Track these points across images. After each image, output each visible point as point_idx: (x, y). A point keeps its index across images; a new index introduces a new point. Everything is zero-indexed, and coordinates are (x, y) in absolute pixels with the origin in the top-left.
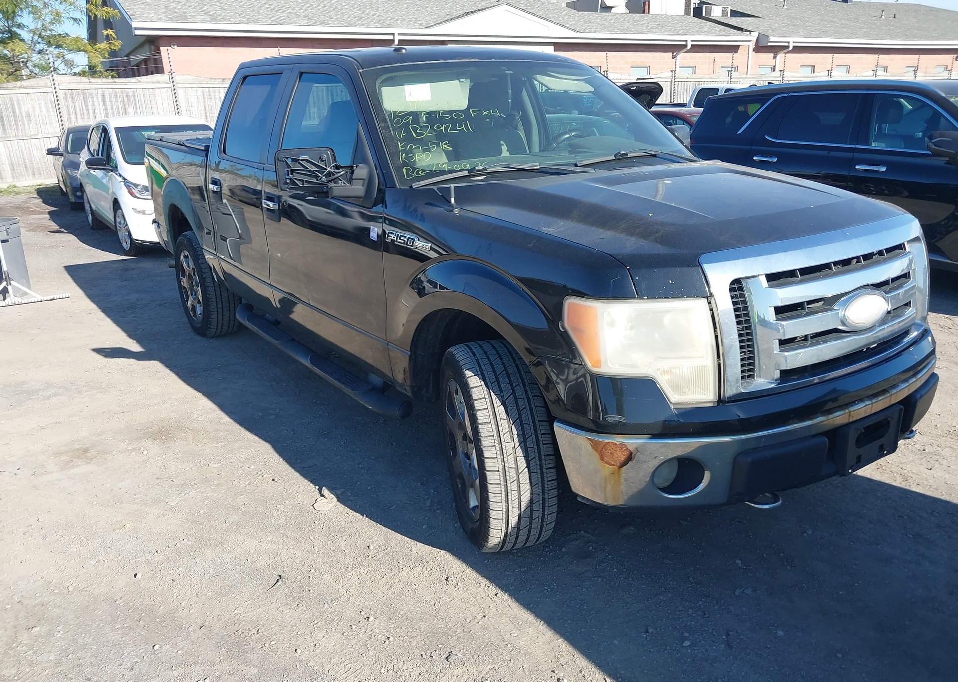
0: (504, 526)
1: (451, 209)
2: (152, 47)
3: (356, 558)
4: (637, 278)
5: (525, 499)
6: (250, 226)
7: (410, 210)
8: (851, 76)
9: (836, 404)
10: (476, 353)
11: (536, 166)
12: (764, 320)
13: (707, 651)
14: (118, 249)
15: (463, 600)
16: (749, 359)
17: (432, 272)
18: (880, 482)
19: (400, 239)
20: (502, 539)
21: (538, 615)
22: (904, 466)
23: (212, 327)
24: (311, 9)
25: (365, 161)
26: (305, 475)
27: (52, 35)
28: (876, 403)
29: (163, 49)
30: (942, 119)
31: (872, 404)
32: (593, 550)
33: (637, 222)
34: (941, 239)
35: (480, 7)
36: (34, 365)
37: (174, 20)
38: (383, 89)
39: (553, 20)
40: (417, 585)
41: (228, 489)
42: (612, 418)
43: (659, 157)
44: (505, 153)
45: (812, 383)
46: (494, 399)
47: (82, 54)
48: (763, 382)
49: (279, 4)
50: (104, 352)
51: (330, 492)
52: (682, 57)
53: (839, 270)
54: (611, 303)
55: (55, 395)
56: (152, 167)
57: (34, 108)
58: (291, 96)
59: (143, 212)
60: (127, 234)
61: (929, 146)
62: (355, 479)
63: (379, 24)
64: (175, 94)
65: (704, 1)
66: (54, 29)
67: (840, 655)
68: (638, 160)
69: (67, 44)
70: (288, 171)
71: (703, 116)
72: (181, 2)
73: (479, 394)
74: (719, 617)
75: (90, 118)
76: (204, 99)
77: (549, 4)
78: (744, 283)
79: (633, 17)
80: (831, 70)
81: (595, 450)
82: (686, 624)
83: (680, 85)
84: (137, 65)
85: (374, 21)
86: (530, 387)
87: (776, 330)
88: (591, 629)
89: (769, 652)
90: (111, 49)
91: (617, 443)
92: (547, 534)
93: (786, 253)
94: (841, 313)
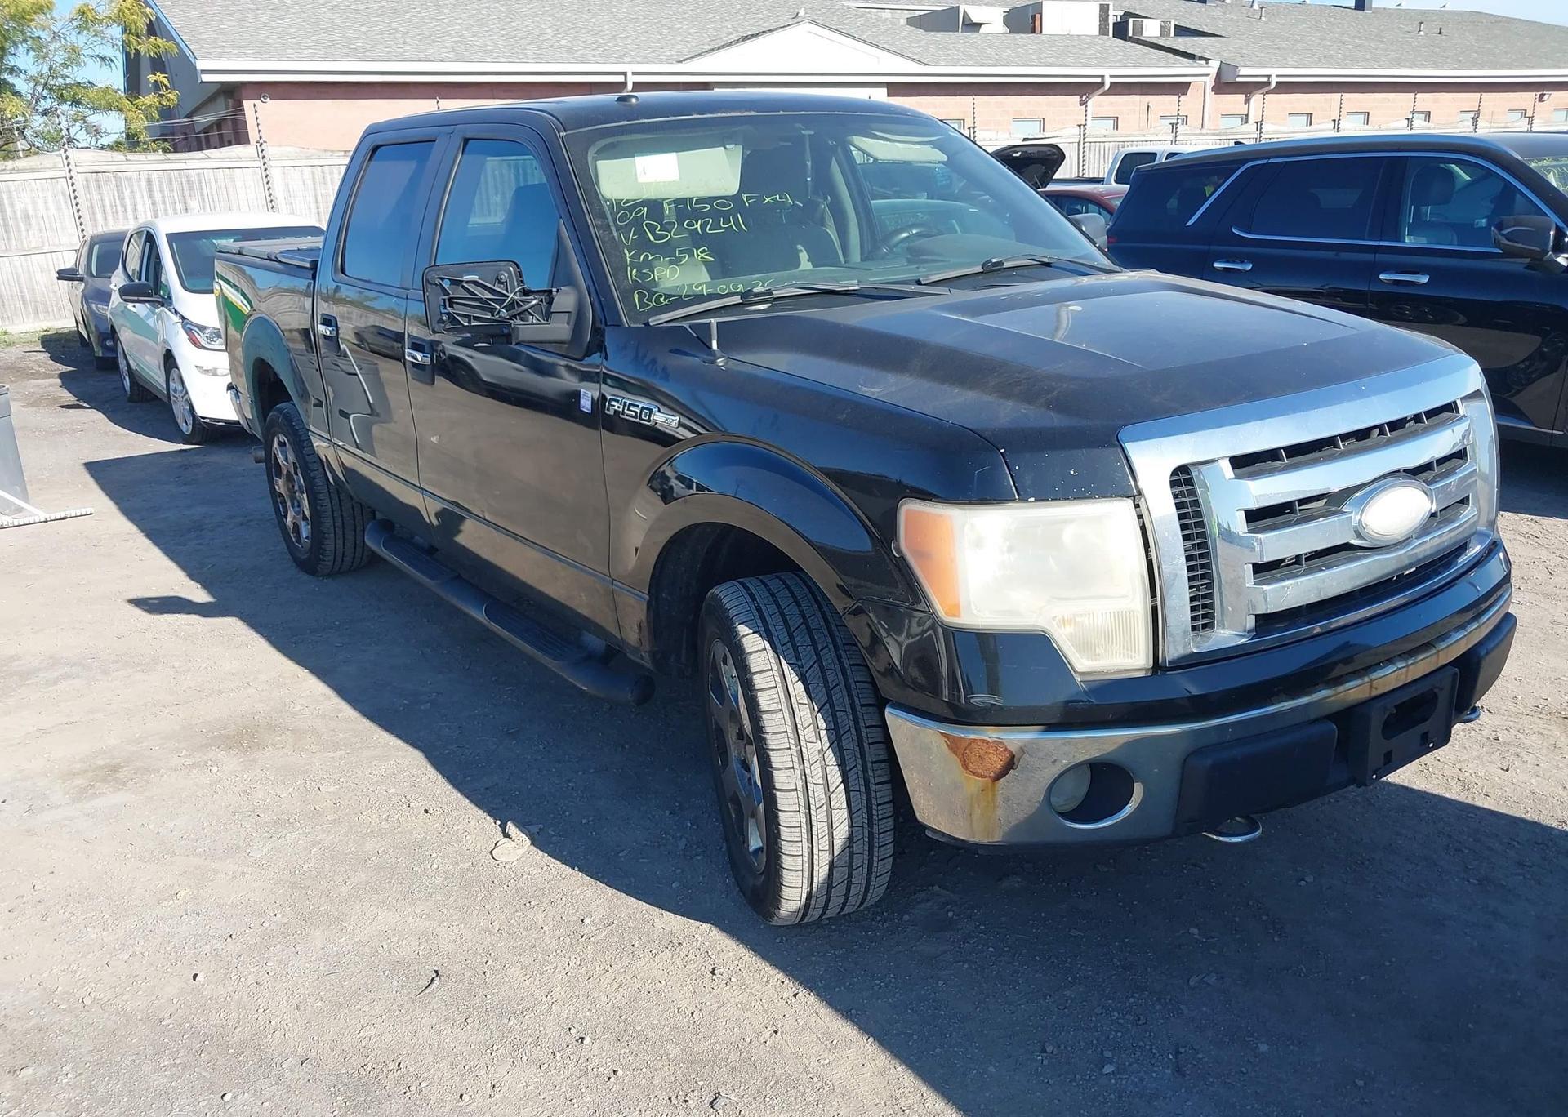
0: (805, 881)
1: (712, 358)
2: (230, 101)
3: (562, 939)
4: (1017, 468)
5: (840, 836)
6: (388, 392)
7: (646, 362)
8: (1371, 128)
9: (1350, 668)
10: (758, 597)
11: (854, 285)
12: (1228, 530)
13: (1142, 1080)
14: (174, 434)
15: (739, 1006)
16: (1204, 596)
17: (682, 464)
18: (1425, 793)
19: (629, 409)
20: (803, 903)
21: (865, 1028)
22: (1464, 767)
23: (326, 559)
24: (490, 35)
25: (571, 281)
26: (479, 803)
27: (66, 84)
28: (1414, 666)
29: (248, 105)
30: (1518, 196)
31: (1408, 666)
32: (955, 917)
33: (1017, 375)
34: (1518, 392)
35: (766, 27)
36: (32, 629)
37: (266, 56)
38: (598, 162)
39: (885, 46)
40: (663, 982)
41: (351, 828)
42: (981, 699)
43: (1055, 267)
44: (805, 264)
45: (1310, 635)
46: (786, 671)
47: (114, 114)
48: (1227, 634)
49: (438, 28)
50: (147, 604)
51: (519, 830)
52: (1097, 102)
53: (1351, 447)
54: (975, 509)
55: (66, 677)
56: (226, 298)
57: (34, 204)
58: (449, 178)
59: (213, 372)
60: (188, 407)
61: (1499, 241)
62: (562, 808)
63: (601, 57)
64: (267, 176)
65: (1131, 11)
66: (68, 74)
67: (1360, 1083)
68: (1020, 272)
69: (90, 99)
70: (444, 300)
71: (1129, 198)
72: (278, 28)
73: (762, 663)
74: (1162, 1024)
75: (127, 219)
76: (314, 183)
77: (878, 21)
78: (1194, 473)
79: (1016, 39)
80: (1339, 120)
81: (954, 752)
82: (1108, 1038)
83: (1093, 148)
84: (206, 131)
85: (593, 52)
86: (845, 651)
87: (1247, 547)
88: (951, 1050)
89: (1244, 1080)
90: (163, 105)
91: (989, 739)
92: (877, 892)
93: (1262, 421)
94: (1355, 518)
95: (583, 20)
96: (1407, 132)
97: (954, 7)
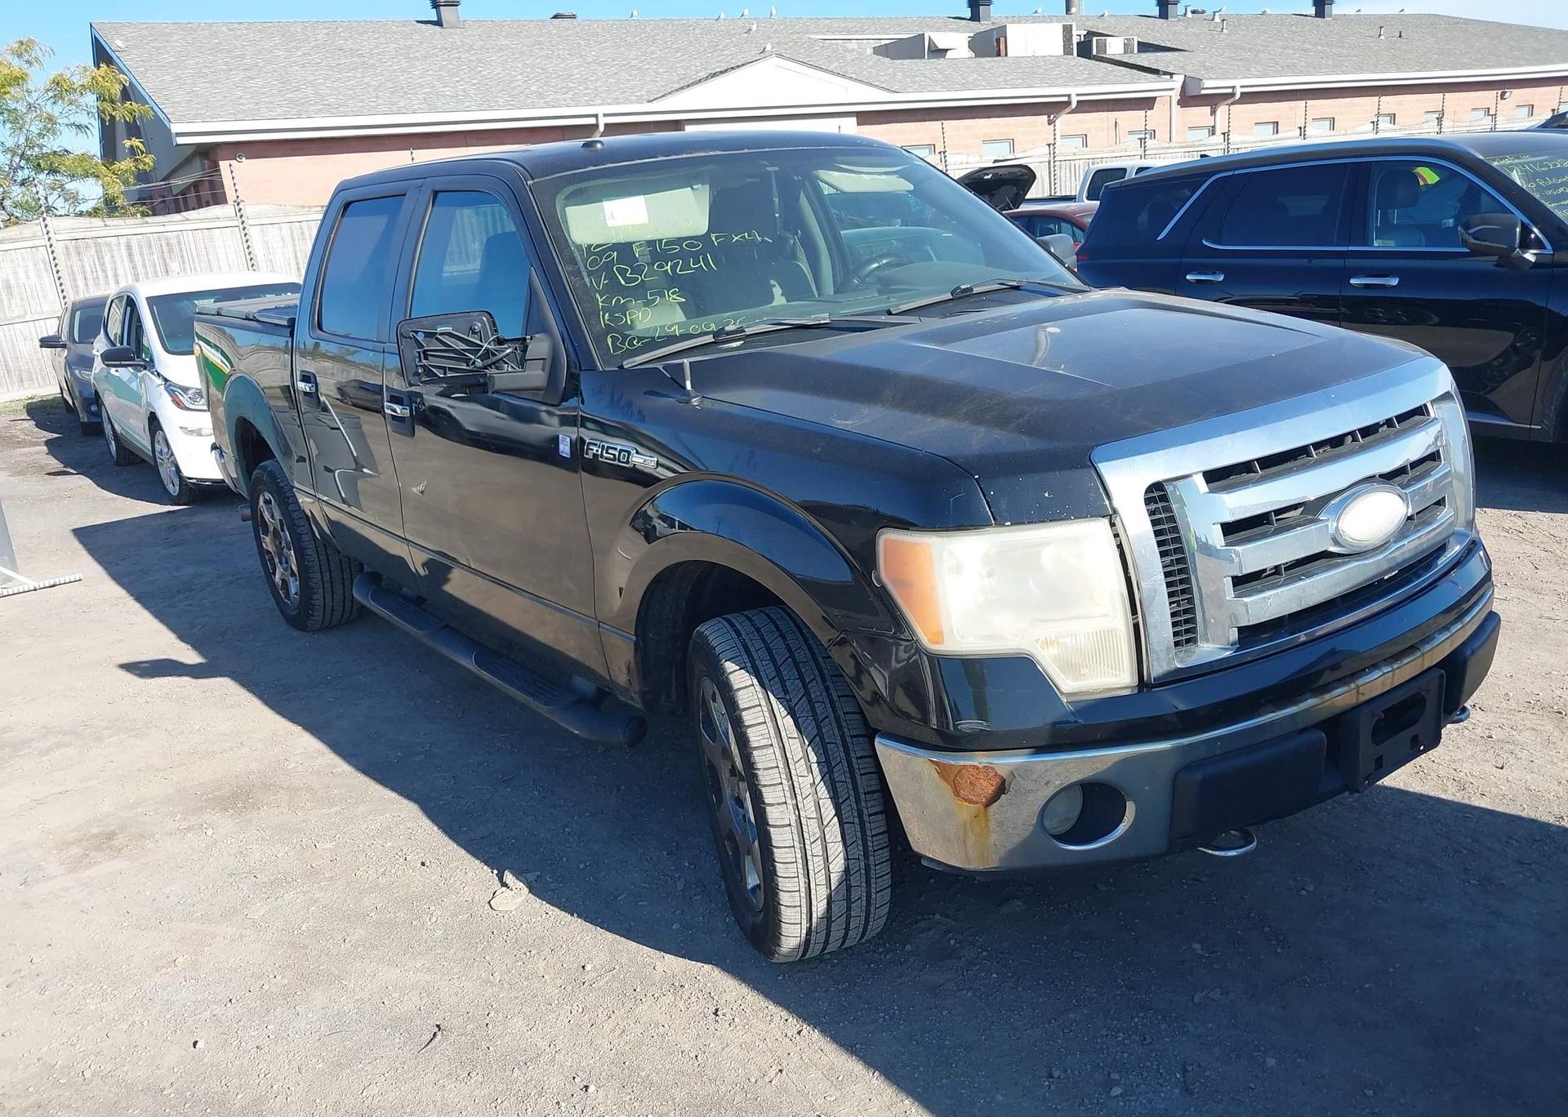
0: (804, 916)
1: (686, 398)
2: (206, 162)
3: (563, 987)
4: (992, 493)
5: (836, 869)
6: (372, 447)
7: (620, 406)
8: (1337, 133)
9: (1338, 674)
10: (743, 632)
11: (825, 319)
12: (1206, 544)
13: (1150, 1101)
14: (162, 496)
15: (743, 1046)
16: (1186, 611)
17: (664, 503)
18: (1421, 795)
19: (607, 453)
20: (803, 939)
21: (870, 1062)
22: (1458, 766)
23: (316, 614)
24: (462, 85)
25: (544, 329)
26: (474, 853)
27: (42, 154)
28: (1399, 670)
29: (224, 165)
30: (1483, 195)
31: (1393, 670)
32: (957, 945)
33: (988, 401)
34: (1495, 389)
35: (734, 63)
36: (24, 699)
37: (240, 116)
38: (567, 209)
39: (853, 76)
40: (666, 1026)
41: (348, 884)
42: (969, 725)
43: (1024, 290)
44: (779, 299)
45: (1297, 643)
46: (775, 706)
47: (91, 180)
48: (1211, 648)
49: (409, 80)
50: (139, 669)
51: (517, 878)
52: (1065, 121)
53: (1325, 455)
54: (953, 536)
55: (59, 745)
56: (206, 359)
57: (16, 273)
58: (420, 231)
59: (198, 433)
60: (174, 469)
61: (1466, 241)
62: (559, 854)
63: (572, 100)
64: (245, 235)
65: (1094, 30)
66: (45, 144)
67: (1370, 1093)
68: (989, 297)
69: (66, 167)
70: (419, 353)
71: (1100, 215)
72: (250, 88)
73: (750, 699)
74: (1168, 1043)
75: (109, 284)
76: (293, 240)
77: (845, 51)
78: (1169, 488)
79: (981, 63)
80: (1305, 127)
81: (945, 779)
82: (1115, 1059)
83: (1063, 167)
84: (183, 193)
85: (563, 96)
86: (833, 682)
87: (1225, 559)
88: (958, 1079)
89: (1253, 1096)
90: (139, 169)
91: (979, 765)
92: (877, 924)
93: (1234, 434)
94: (1332, 525)
95: (553, 65)
96: (1372, 136)
97: (919, 35)
